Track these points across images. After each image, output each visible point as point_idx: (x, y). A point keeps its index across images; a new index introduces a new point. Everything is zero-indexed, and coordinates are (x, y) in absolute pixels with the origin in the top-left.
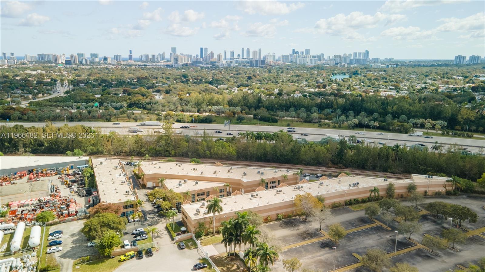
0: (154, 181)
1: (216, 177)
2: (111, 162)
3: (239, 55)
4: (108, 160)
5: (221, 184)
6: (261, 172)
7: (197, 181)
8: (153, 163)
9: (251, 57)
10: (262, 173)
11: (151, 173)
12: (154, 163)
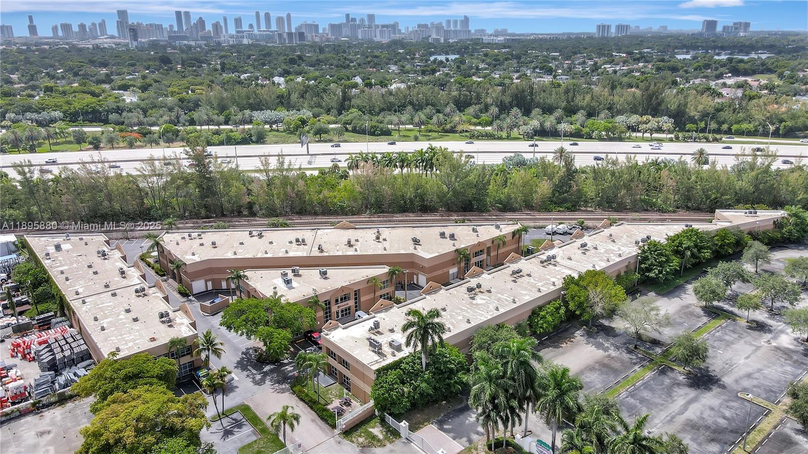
0: (208, 277)
1: (356, 253)
2: (83, 242)
3: (251, 26)
4: (75, 238)
5: (382, 270)
6: (447, 235)
7: (325, 269)
8: (192, 234)
9: (274, 27)
10: (452, 237)
11: (197, 258)
12: (194, 235)
